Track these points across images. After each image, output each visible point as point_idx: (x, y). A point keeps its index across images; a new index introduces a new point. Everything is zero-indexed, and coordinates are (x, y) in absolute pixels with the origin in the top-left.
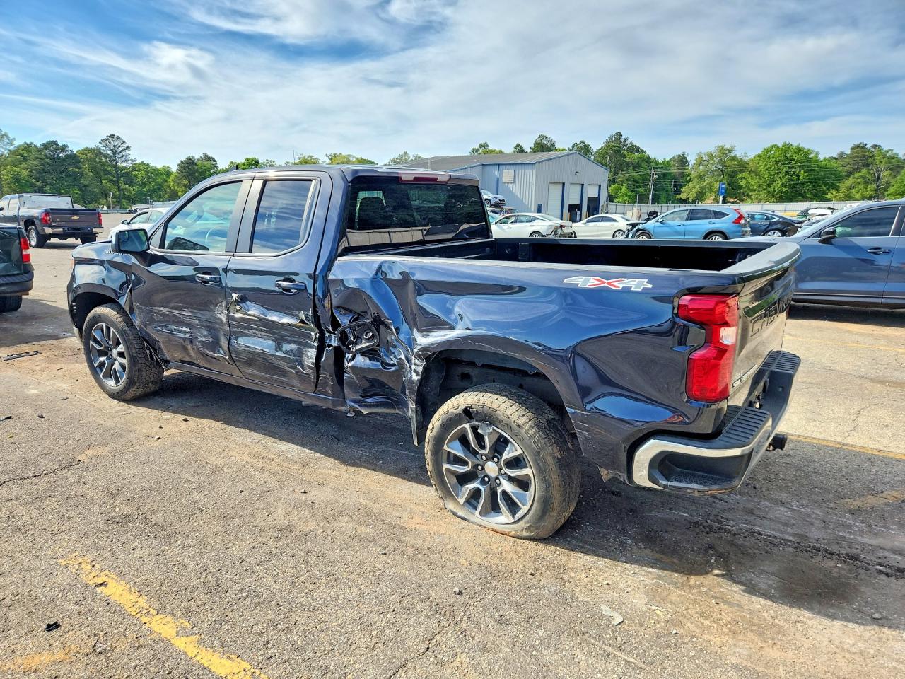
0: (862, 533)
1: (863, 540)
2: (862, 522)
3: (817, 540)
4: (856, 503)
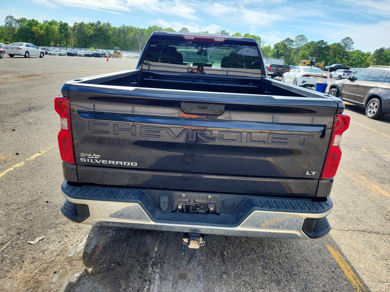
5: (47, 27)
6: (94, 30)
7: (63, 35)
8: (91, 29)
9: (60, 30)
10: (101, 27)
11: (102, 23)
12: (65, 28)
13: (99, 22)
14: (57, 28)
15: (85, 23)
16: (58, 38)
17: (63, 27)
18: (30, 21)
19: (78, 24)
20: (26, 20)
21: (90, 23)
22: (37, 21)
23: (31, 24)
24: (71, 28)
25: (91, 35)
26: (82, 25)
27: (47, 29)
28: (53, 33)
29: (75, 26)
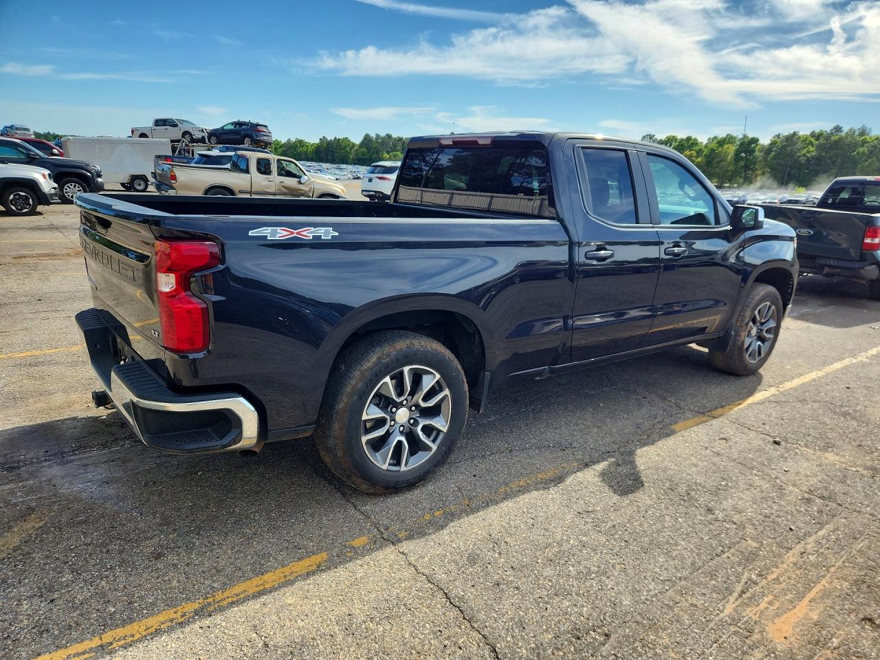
0: (12, 493)
1: (9, 486)
2: (16, 505)
3: (50, 467)
4: (32, 524)
5: (713, 150)
6: (819, 148)
7: (742, 163)
8: (812, 145)
9: (737, 153)
10: (841, 139)
11: (846, 129)
12: (750, 149)
13: (838, 129)
14: (731, 149)
15: (801, 134)
16: (727, 171)
17: (748, 145)
18: (682, 140)
19: (784, 137)
20: (676, 140)
21: (813, 132)
22: (695, 140)
23: (683, 145)
24: (763, 147)
25: (808, 160)
26: (792, 138)
27: (710, 155)
28: (721, 161)
29: (773, 143)
